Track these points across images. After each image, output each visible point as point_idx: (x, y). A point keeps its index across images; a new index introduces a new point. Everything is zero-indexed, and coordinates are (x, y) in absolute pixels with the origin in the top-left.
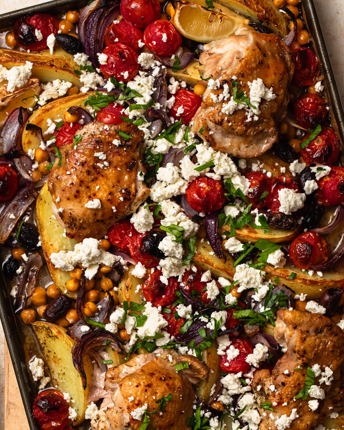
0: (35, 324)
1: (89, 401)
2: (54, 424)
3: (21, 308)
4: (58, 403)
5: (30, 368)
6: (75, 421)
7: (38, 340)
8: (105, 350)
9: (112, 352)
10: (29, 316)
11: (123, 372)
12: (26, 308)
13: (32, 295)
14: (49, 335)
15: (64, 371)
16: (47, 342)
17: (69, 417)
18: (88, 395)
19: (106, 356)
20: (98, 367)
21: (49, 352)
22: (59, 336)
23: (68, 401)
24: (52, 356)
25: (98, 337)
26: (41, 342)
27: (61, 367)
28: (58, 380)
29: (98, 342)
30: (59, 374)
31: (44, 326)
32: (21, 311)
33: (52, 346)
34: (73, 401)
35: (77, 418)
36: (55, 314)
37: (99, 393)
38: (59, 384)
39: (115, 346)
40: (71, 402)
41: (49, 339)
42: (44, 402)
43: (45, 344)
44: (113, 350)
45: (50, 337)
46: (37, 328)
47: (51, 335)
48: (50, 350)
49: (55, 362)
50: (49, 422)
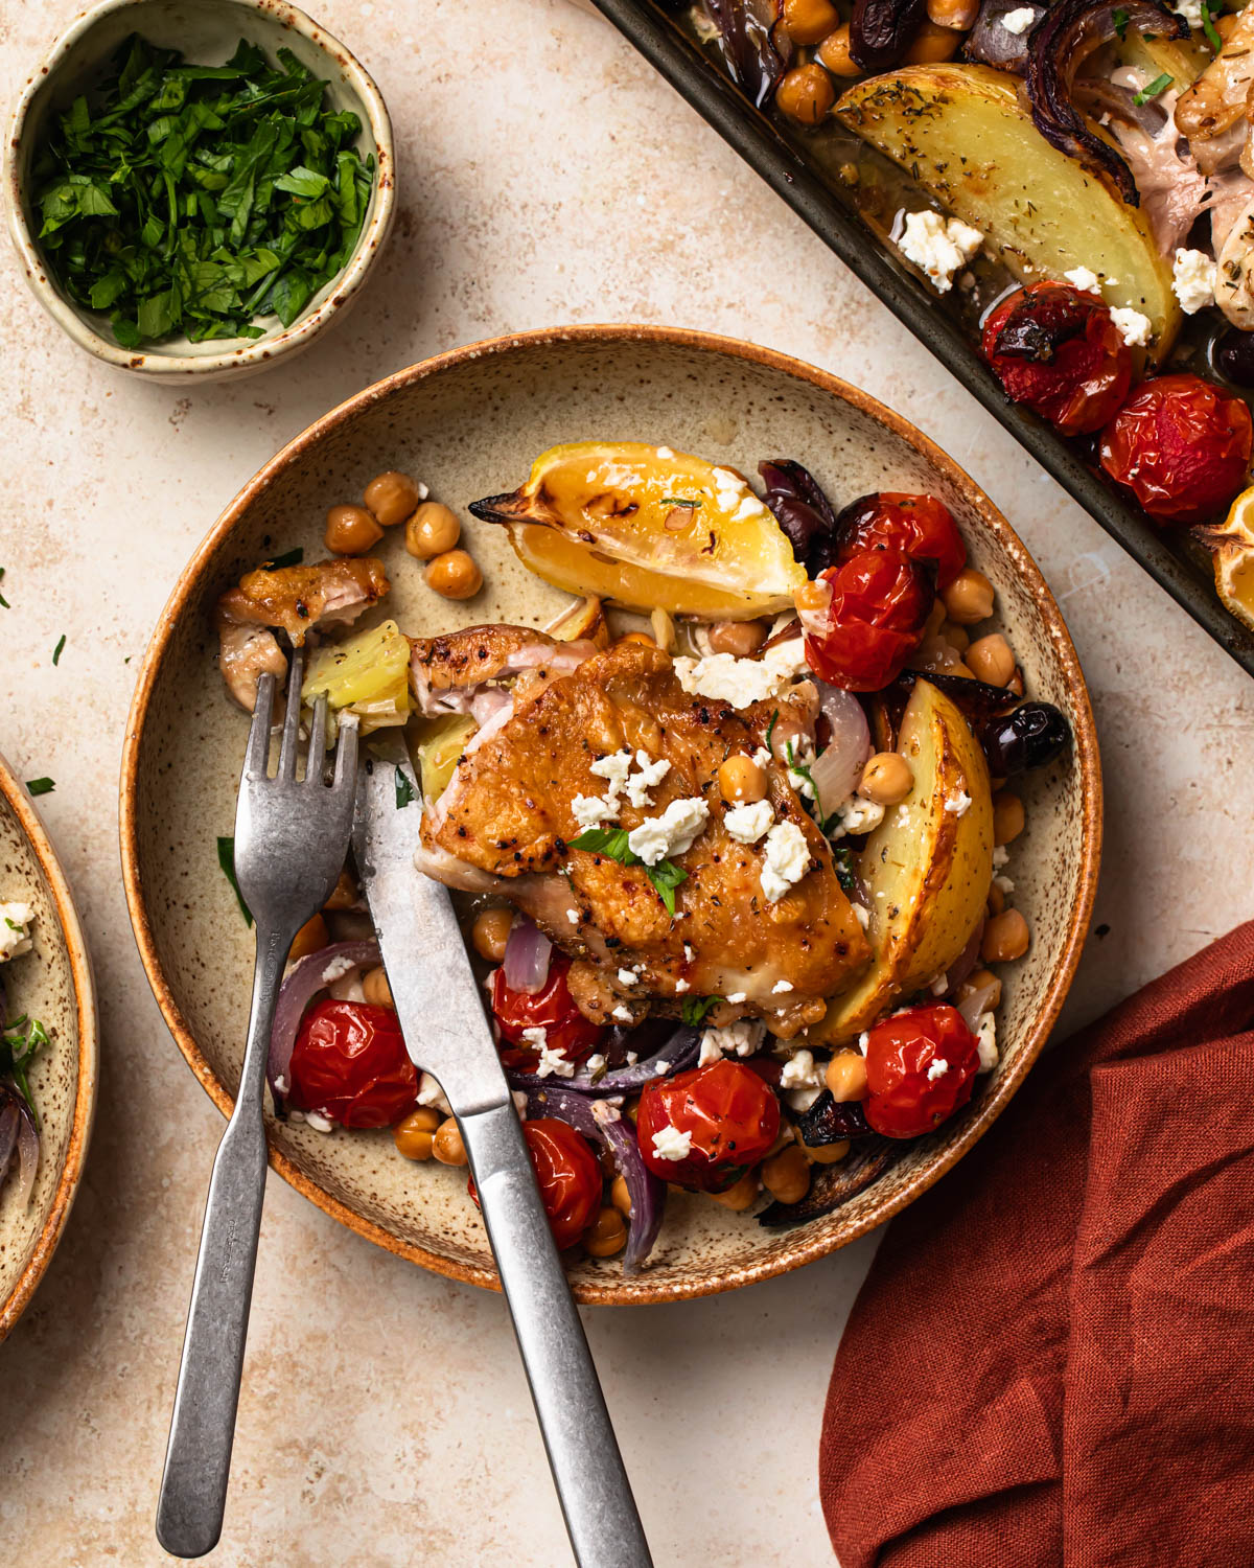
0: (844, 104)
1: (1166, 247)
2: (1092, 389)
3: (766, 83)
4: (1069, 308)
5: (911, 255)
6: (1151, 343)
7: (884, 154)
8: (1119, 63)
9: (1149, 48)
10: (811, 88)
11: (1232, 84)
12: (787, 67)
13: (781, 16)
14: (915, 109)
15: (1025, 202)
16: (919, 141)
17: (1128, 342)
18: (1151, 227)
19: (1135, 79)
20: (1132, 123)
21: (941, 169)
22: (948, 93)
23: (1096, 291)
24: (956, 178)
25: (1078, 18)
26: (896, 153)
27: (1007, 194)
28: (1022, 246)
29: (1088, 34)
30: (1015, 222)
31: (880, 92)
32: (773, 90)
33: (940, 144)
34: (1111, 281)
35: (1154, 332)
36: (893, 25)
37: (1183, 203)
38: (1031, 255)
39: (1149, 20)
40: (1104, 288)
41: (922, 124)
42: (1023, 331)
43: (913, 151)
44: (1149, 37)
45: (919, 113)
46: (859, 113)
47: (918, 105)
48: (940, 161)
49: (979, 191)
50: (1073, 389)
